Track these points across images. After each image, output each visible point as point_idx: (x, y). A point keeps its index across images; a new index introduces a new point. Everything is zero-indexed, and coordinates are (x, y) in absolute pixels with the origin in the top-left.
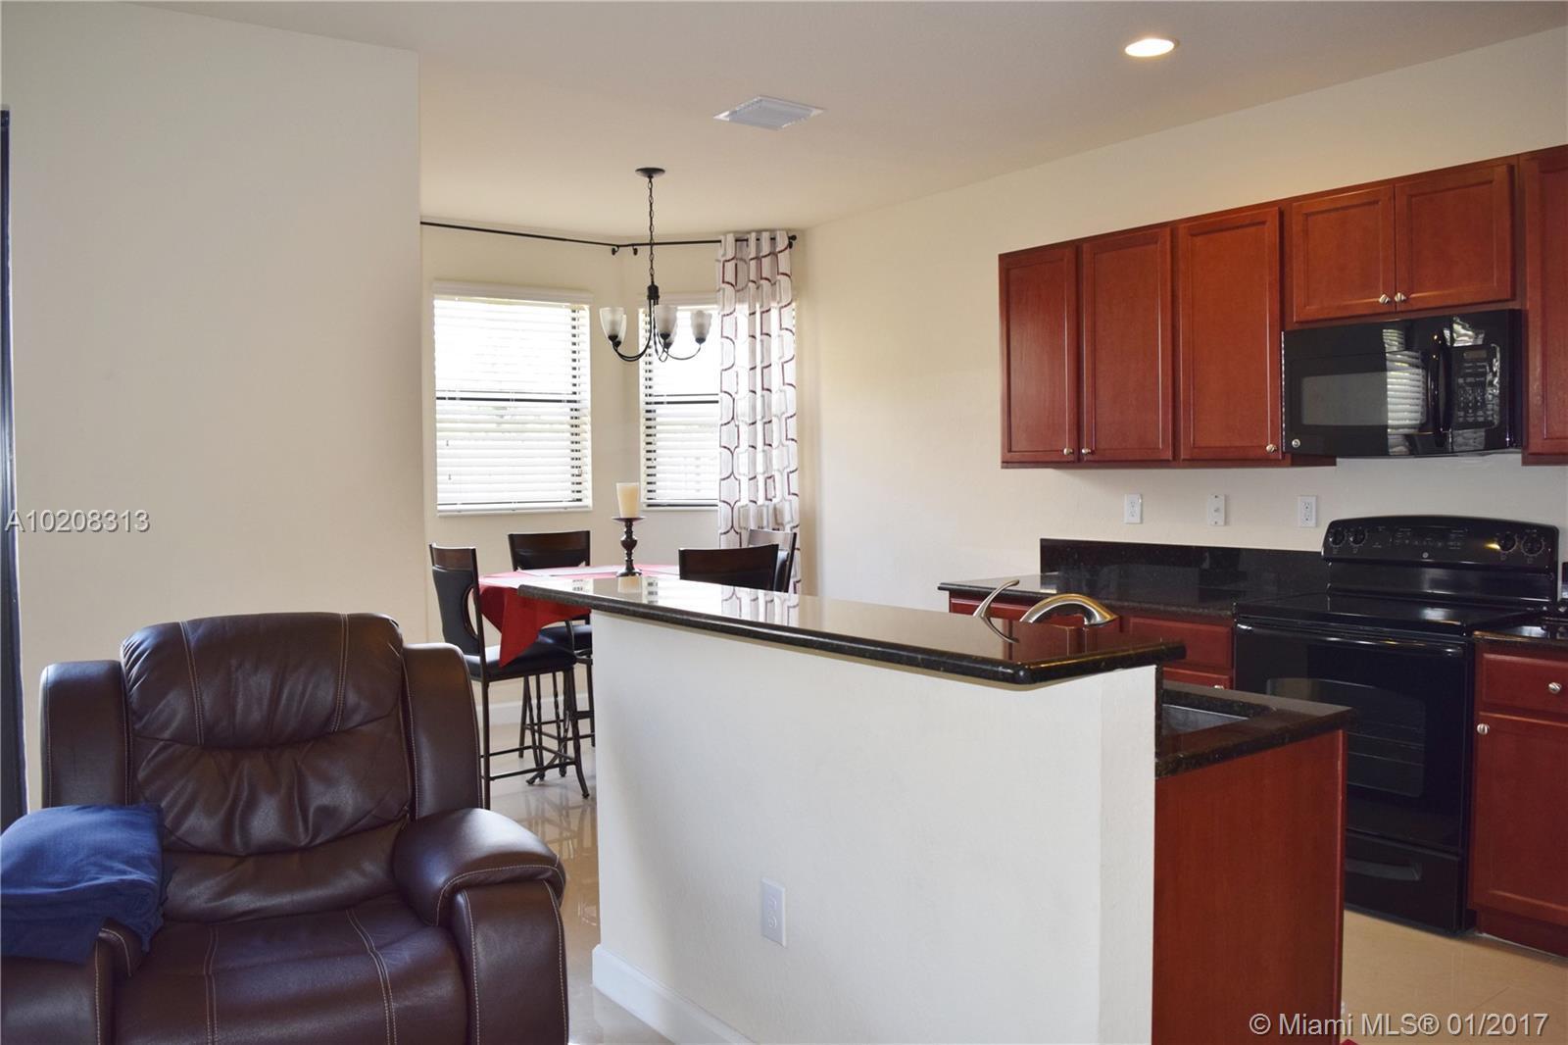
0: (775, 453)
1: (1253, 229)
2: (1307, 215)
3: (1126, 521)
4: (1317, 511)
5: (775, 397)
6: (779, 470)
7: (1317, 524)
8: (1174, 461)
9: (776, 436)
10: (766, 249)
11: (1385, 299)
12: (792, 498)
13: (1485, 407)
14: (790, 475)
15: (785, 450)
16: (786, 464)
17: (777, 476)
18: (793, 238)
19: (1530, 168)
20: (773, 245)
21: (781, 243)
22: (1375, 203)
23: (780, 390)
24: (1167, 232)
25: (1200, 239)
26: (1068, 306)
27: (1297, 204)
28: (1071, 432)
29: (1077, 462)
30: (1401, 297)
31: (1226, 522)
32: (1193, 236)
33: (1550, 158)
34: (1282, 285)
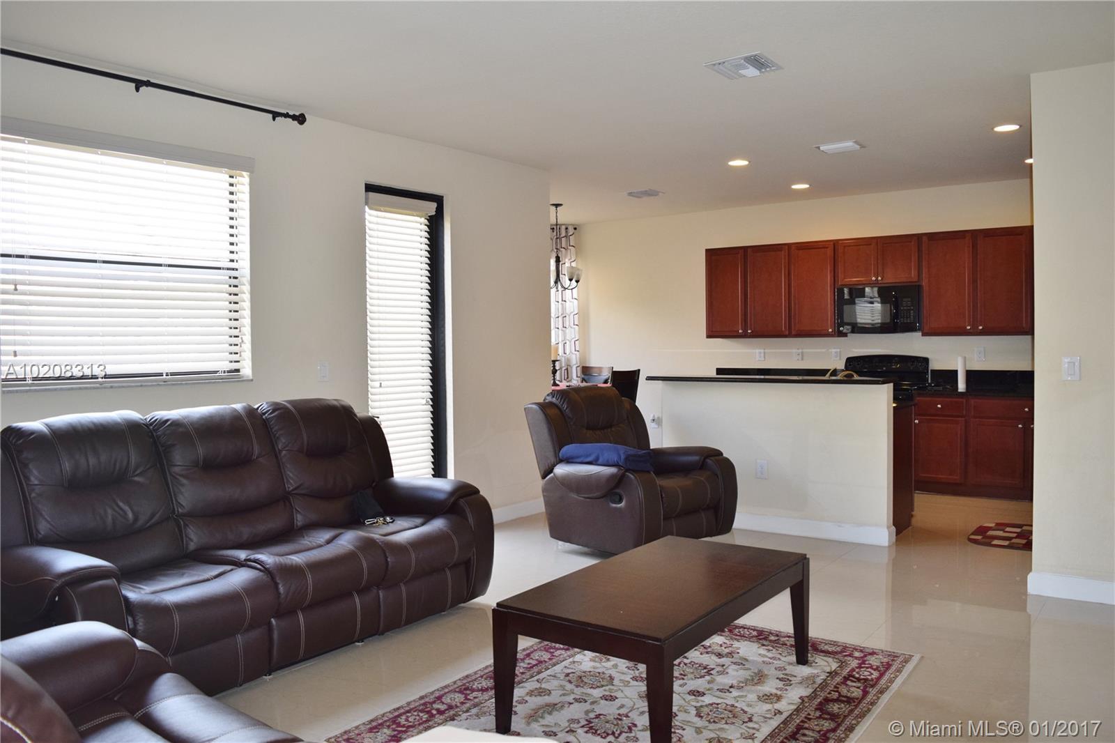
0: (567, 331)
1: (823, 250)
2: (845, 247)
3: (757, 359)
4: (840, 354)
5: (568, 304)
6: (569, 340)
7: (840, 359)
8: (789, 335)
9: (567, 323)
10: (563, 234)
11: (874, 278)
12: (576, 352)
13: (910, 317)
14: (576, 342)
15: (573, 330)
16: (573, 337)
17: (568, 342)
18: (575, 229)
19: (925, 239)
20: (566, 232)
21: (571, 231)
22: (870, 244)
23: (571, 302)
24: (787, 247)
25: (801, 251)
26: (741, 272)
27: (840, 242)
28: (742, 324)
29: (745, 336)
30: (880, 278)
31: (802, 359)
32: (798, 250)
33: (932, 236)
34: (834, 271)
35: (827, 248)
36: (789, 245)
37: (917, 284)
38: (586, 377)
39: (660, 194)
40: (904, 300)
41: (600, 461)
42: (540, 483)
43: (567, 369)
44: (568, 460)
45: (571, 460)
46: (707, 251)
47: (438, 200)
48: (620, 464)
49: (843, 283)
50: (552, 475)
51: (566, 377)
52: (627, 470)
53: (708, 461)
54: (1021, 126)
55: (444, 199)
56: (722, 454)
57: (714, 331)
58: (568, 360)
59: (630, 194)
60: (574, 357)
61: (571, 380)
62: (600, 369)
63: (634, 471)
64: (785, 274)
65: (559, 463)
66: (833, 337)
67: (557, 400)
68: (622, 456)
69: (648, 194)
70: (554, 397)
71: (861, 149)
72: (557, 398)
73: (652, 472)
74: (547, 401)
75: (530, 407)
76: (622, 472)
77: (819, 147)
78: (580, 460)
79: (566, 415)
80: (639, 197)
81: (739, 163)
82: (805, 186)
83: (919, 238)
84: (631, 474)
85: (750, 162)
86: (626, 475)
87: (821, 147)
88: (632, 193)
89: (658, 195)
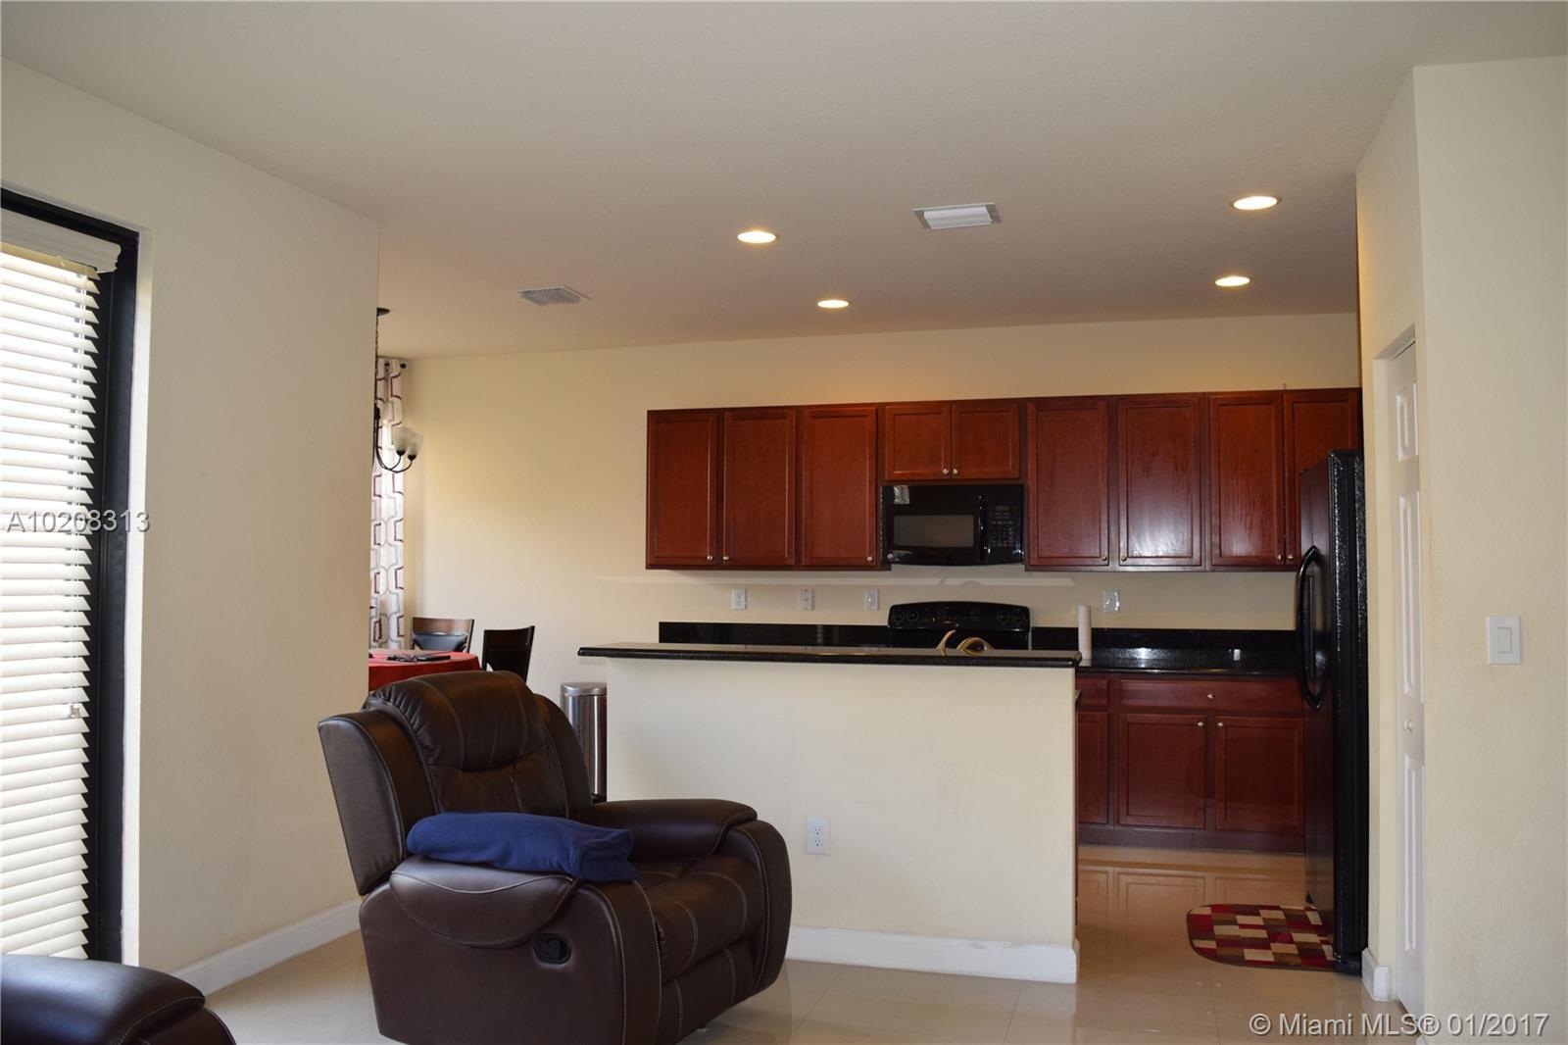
0: (382, 550)
1: (858, 419)
2: (896, 415)
3: (733, 607)
4: (879, 598)
5: (385, 501)
6: (384, 568)
7: (879, 608)
8: (797, 566)
9: (383, 536)
10: (380, 373)
11: (945, 471)
12: (399, 591)
13: (1007, 539)
14: (398, 572)
15: (393, 549)
16: (394, 561)
17: (383, 572)
18: (403, 366)
19: (1031, 407)
20: (387, 371)
21: (395, 369)
22: (940, 413)
23: (389, 497)
24: (794, 413)
25: (819, 420)
26: (711, 454)
27: (888, 407)
28: (711, 544)
29: (716, 566)
30: (955, 471)
31: (813, 608)
32: (814, 417)
33: (1042, 403)
34: (877, 456)
35: (865, 416)
36: (798, 409)
37: (1018, 482)
38: (420, 638)
39: (583, 299)
40: (999, 508)
41: (513, 862)
42: (357, 903)
43: (380, 621)
44: (429, 856)
45: (435, 856)
46: (651, 413)
47: (127, 241)
48: (566, 869)
49: (892, 478)
50: (386, 887)
51: (377, 636)
52: (581, 884)
53: (733, 834)
54: (1279, 200)
55: (141, 240)
56: (755, 815)
57: (656, 561)
58: (383, 604)
59: (527, 294)
60: (393, 598)
61: (386, 642)
62: (450, 622)
63: (600, 885)
64: (789, 456)
65: (403, 860)
66: (872, 570)
67: (398, 707)
68: (572, 852)
69: (560, 296)
70: (389, 700)
71: (992, 223)
72: (397, 703)
73: (636, 882)
74: (372, 709)
75: (332, 726)
76: (570, 887)
77: (923, 212)
78: (460, 856)
79: (419, 741)
80: (540, 303)
81: (757, 237)
82: (841, 304)
83: (1020, 405)
84: (592, 891)
85: (778, 237)
86: (579, 893)
87: (925, 213)
88: (529, 292)
89: (577, 301)
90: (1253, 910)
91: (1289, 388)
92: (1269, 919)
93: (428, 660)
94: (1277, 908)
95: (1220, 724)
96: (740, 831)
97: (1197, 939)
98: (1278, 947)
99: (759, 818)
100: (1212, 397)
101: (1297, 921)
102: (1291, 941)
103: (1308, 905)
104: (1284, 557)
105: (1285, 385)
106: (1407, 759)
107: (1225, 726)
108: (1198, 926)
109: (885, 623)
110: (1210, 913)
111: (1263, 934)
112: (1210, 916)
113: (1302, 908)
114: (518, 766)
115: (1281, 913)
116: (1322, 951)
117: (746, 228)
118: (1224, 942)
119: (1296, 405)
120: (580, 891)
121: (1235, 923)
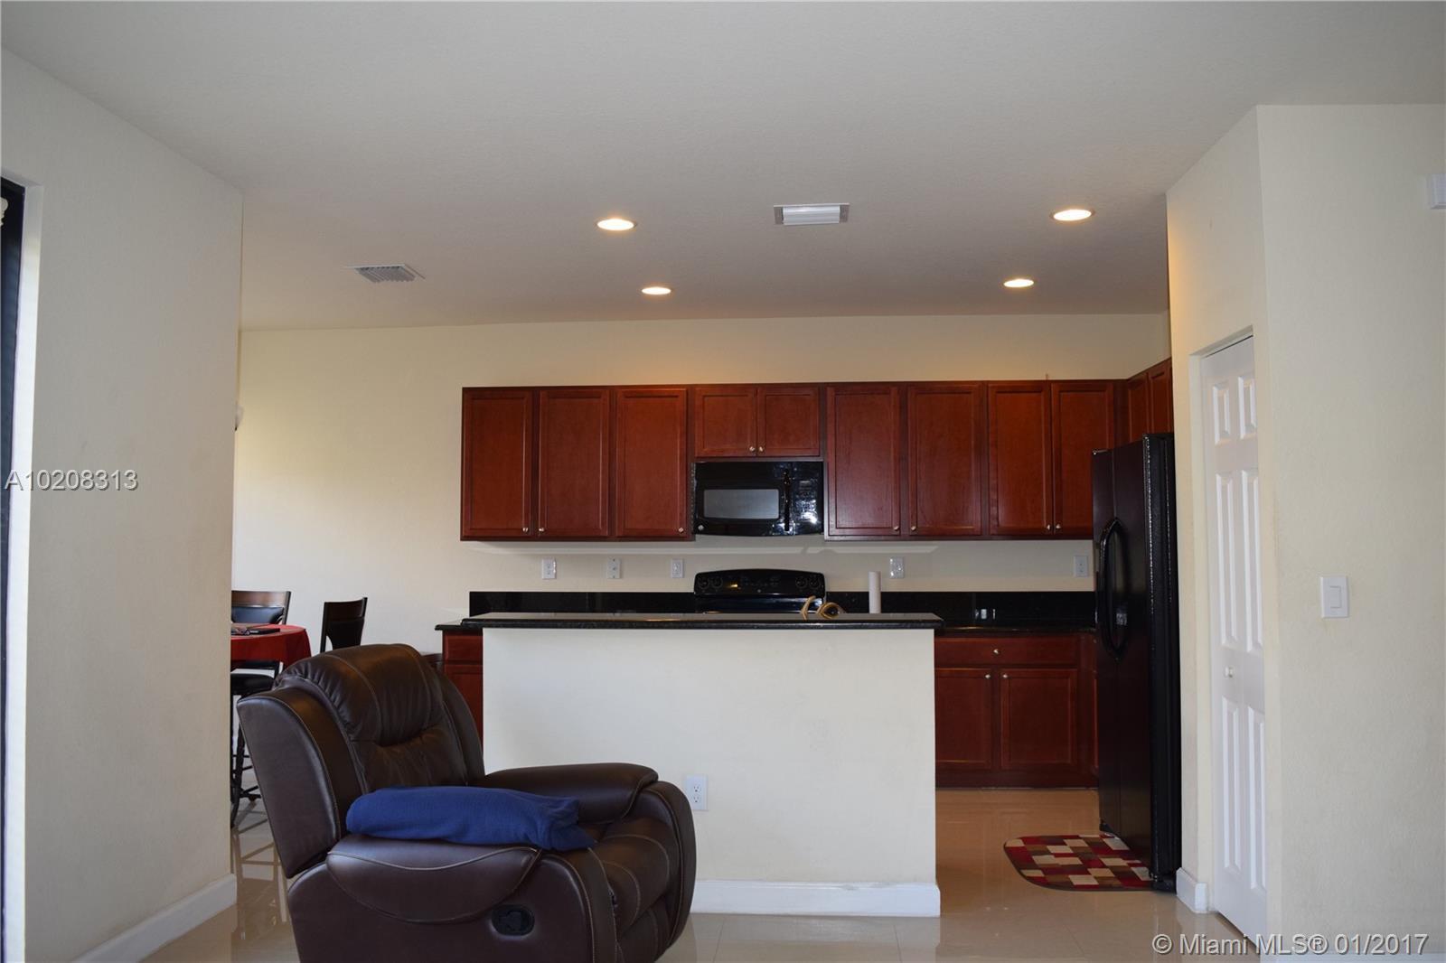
1: (669, 399)
2: (705, 397)
3: (543, 578)
4: (684, 567)
7: (683, 576)
8: (612, 537)
11: (752, 449)
19: (830, 391)
22: (745, 395)
24: (608, 392)
25: (632, 400)
26: (526, 431)
27: (697, 389)
28: (526, 515)
29: (533, 537)
30: (761, 449)
31: (621, 577)
32: (627, 397)
33: (839, 387)
34: (687, 434)
35: (676, 396)
36: (611, 389)
37: (820, 459)
39: (417, 277)
40: (802, 483)
41: (472, 836)
42: (285, 885)
44: (369, 836)
46: (465, 390)
47: (14, 195)
48: (534, 841)
49: (701, 455)
52: (545, 853)
53: (644, 796)
54: (1093, 213)
55: (26, 195)
56: (657, 777)
57: (471, 532)
59: (364, 271)
62: (266, 595)
63: (560, 854)
64: (603, 434)
65: (338, 841)
66: (683, 540)
67: (317, 684)
68: (539, 823)
69: (396, 274)
70: (306, 677)
71: (840, 222)
72: (316, 680)
73: (589, 849)
74: (286, 686)
75: (253, 705)
76: (534, 858)
77: (782, 209)
78: (412, 833)
79: (340, 717)
80: (374, 279)
81: (616, 224)
82: (664, 291)
83: (820, 389)
84: (557, 860)
85: (636, 225)
86: (544, 864)
87: (784, 211)
88: (367, 268)
89: (412, 280)
90: (1059, 841)
91: (1050, 379)
92: (1076, 848)
93: (260, 633)
94: (1077, 837)
95: (1005, 676)
96: (650, 792)
97: (1024, 869)
98: (1095, 872)
99: (660, 779)
100: (990, 385)
101: (1100, 849)
102: (1103, 866)
103: (1102, 833)
104: (1052, 527)
105: (1047, 376)
106: (1225, 702)
107: (1009, 678)
108: (1020, 858)
109: (691, 589)
110: (1023, 845)
111: (1076, 861)
112: (1023, 847)
113: (1098, 836)
114: (424, 737)
115: (1082, 841)
116: (1133, 872)
117: (606, 216)
118: (1049, 870)
119: (1062, 394)
120: (545, 861)
121: (1048, 853)
